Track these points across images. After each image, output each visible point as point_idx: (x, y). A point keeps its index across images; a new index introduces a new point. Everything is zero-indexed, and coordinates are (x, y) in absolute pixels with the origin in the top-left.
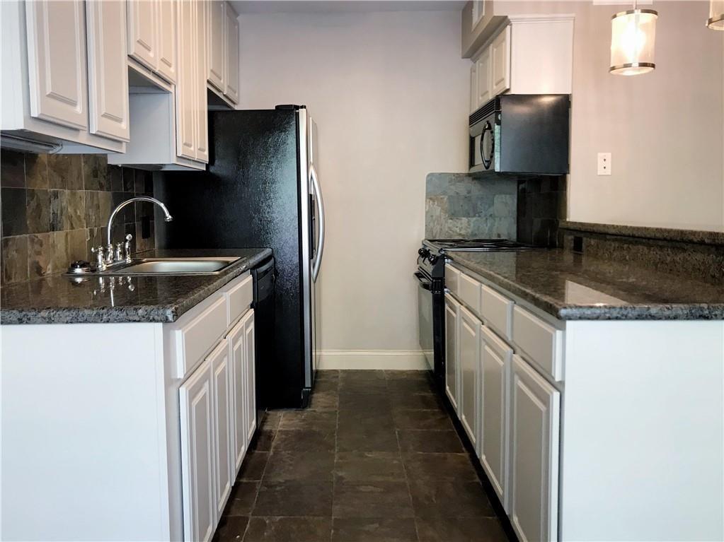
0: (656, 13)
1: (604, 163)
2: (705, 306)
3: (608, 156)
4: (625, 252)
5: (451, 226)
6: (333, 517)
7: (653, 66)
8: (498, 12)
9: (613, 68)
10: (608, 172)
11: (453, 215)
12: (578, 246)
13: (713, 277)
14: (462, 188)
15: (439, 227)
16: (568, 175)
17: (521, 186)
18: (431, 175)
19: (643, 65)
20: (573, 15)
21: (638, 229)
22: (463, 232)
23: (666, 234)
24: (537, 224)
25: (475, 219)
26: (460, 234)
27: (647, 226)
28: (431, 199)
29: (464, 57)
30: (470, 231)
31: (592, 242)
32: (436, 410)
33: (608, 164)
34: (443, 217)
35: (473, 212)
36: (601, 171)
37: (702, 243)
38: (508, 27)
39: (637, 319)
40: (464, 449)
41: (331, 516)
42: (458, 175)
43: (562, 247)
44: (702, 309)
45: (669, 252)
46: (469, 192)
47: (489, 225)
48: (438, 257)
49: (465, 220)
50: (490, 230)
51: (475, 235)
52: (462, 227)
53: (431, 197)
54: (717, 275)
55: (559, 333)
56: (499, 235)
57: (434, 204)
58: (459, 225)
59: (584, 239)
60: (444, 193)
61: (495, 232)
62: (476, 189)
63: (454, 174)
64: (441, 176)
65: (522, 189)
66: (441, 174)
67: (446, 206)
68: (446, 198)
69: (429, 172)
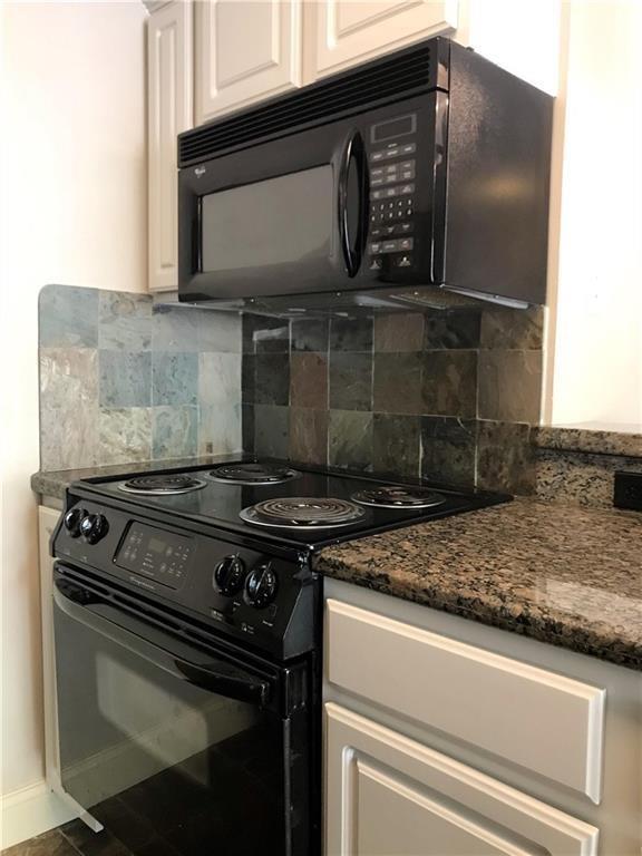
5: (106, 429)
11: (112, 401)
14: (130, 331)
15: (76, 435)
17: (257, 336)
18: (48, 294)
22: (136, 444)
25: (162, 409)
28: (54, 357)
30: (150, 440)
34: (86, 408)
35: (156, 391)
46: (146, 342)
47: (189, 424)
49: (138, 412)
51: (162, 450)
52: (132, 432)
56: (210, 447)
57: (61, 372)
58: (125, 426)
60: (88, 343)
61: (202, 439)
62: (162, 335)
64: (75, 293)
65: (265, 343)
66: (76, 290)
67: (94, 377)
68: (93, 354)
69: (43, 284)
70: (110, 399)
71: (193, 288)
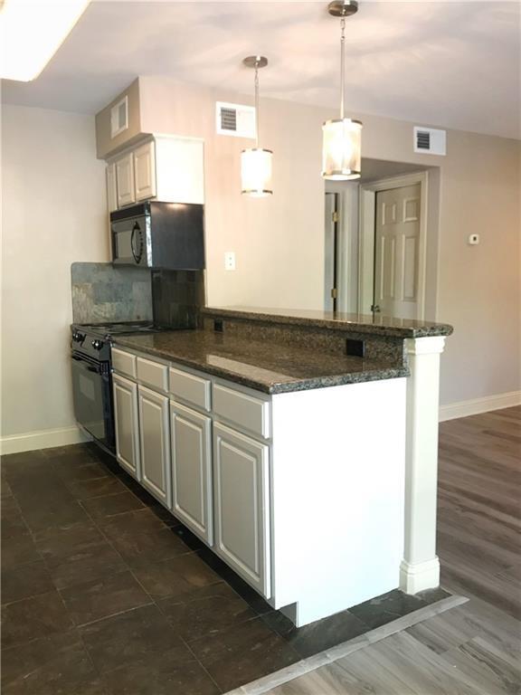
0: (271, 152)
1: (230, 261)
2: (349, 375)
3: (233, 255)
4: (262, 333)
5: (96, 310)
6: (58, 589)
7: (271, 192)
8: (144, 130)
9: (245, 192)
10: (233, 267)
11: (97, 301)
12: (218, 327)
13: (332, 351)
14: (104, 276)
15: (85, 312)
16: (205, 271)
17: (155, 275)
18: (74, 265)
19: (266, 191)
20: (202, 139)
21: (274, 316)
22: (108, 316)
23: (297, 321)
24: (174, 307)
25: (117, 303)
26: (105, 318)
27: (282, 314)
28: (76, 286)
29: (98, 158)
30: (113, 314)
31: (232, 325)
32: (105, 477)
33: (233, 262)
34: (88, 303)
35: (115, 297)
36: (228, 268)
37: (325, 328)
38: (152, 143)
39: (314, 388)
40: (143, 504)
41: (55, 589)
42: (99, 265)
43: (202, 328)
44: (348, 377)
45: (299, 333)
46: (110, 280)
47: (129, 308)
48: (103, 343)
49: (108, 305)
50: (131, 312)
51: (118, 318)
52: (106, 311)
53: (75, 283)
54: (335, 350)
55: (267, 404)
56: (138, 317)
57: (79, 291)
58: (104, 309)
59: (224, 323)
60: (88, 281)
61: (135, 314)
62: (117, 277)
63: (96, 264)
64: (85, 265)
65: (156, 278)
66: (85, 263)
67: (91, 292)
68: (90, 285)
69: (73, 262)
70: (97, 300)
71: (117, 261)
